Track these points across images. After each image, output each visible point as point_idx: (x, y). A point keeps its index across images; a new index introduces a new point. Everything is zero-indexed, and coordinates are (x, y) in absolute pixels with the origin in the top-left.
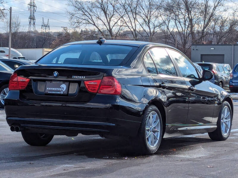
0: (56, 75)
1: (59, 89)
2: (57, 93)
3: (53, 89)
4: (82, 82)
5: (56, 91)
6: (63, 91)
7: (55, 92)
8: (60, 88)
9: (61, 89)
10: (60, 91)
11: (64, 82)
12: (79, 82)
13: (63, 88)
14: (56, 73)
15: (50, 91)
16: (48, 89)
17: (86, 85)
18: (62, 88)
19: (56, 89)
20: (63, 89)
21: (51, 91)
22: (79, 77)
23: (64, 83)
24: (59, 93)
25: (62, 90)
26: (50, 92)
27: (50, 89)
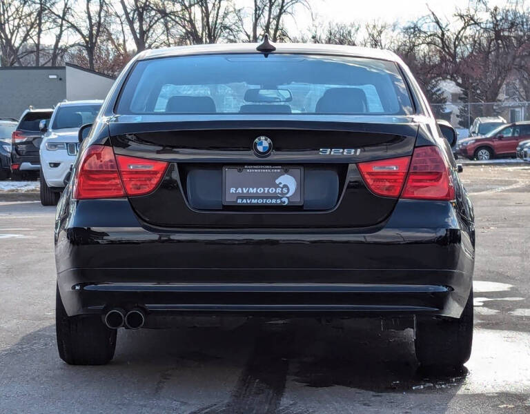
0: (264, 148)
1: (272, 191)
2: (269, 201)
3: (253, 191)
4: (352, 166)
5: (262, 198)
6: (288, 195)
7: (260, 201)
8: (277, 186)
9: (279, 190)
10: (277, 198)
11: (287, 166)
12: (341, 168)
13: (285, 186)
14: (264, 143)
15: (242, 198)
16: (233, 190)
17: (367, 176)
18: (281, 186)
19: (260, 191)
20: (285, 190)
21: (246, 198)
22: (341, 150)
23: (286, 172)
24: (274, 201)
25: (283, 194)
26: (245, 201)
27: (240, 190)
